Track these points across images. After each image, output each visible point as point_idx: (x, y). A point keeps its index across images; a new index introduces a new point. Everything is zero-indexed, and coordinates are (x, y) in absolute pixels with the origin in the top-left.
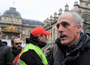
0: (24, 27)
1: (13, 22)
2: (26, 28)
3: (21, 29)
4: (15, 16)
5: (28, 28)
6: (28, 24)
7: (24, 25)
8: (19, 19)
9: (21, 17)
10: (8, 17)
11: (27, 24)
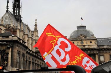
0: (101, 51)
1: (84, 46)
2: (105, 51)
3: (98, 54)
4: (86, 38)
5: (108, 51)
6: (107, 46)
7: (101, 48)
8: (92, 41)
9: (95, 37)
10: (77, 40)
11: (105, 46)
